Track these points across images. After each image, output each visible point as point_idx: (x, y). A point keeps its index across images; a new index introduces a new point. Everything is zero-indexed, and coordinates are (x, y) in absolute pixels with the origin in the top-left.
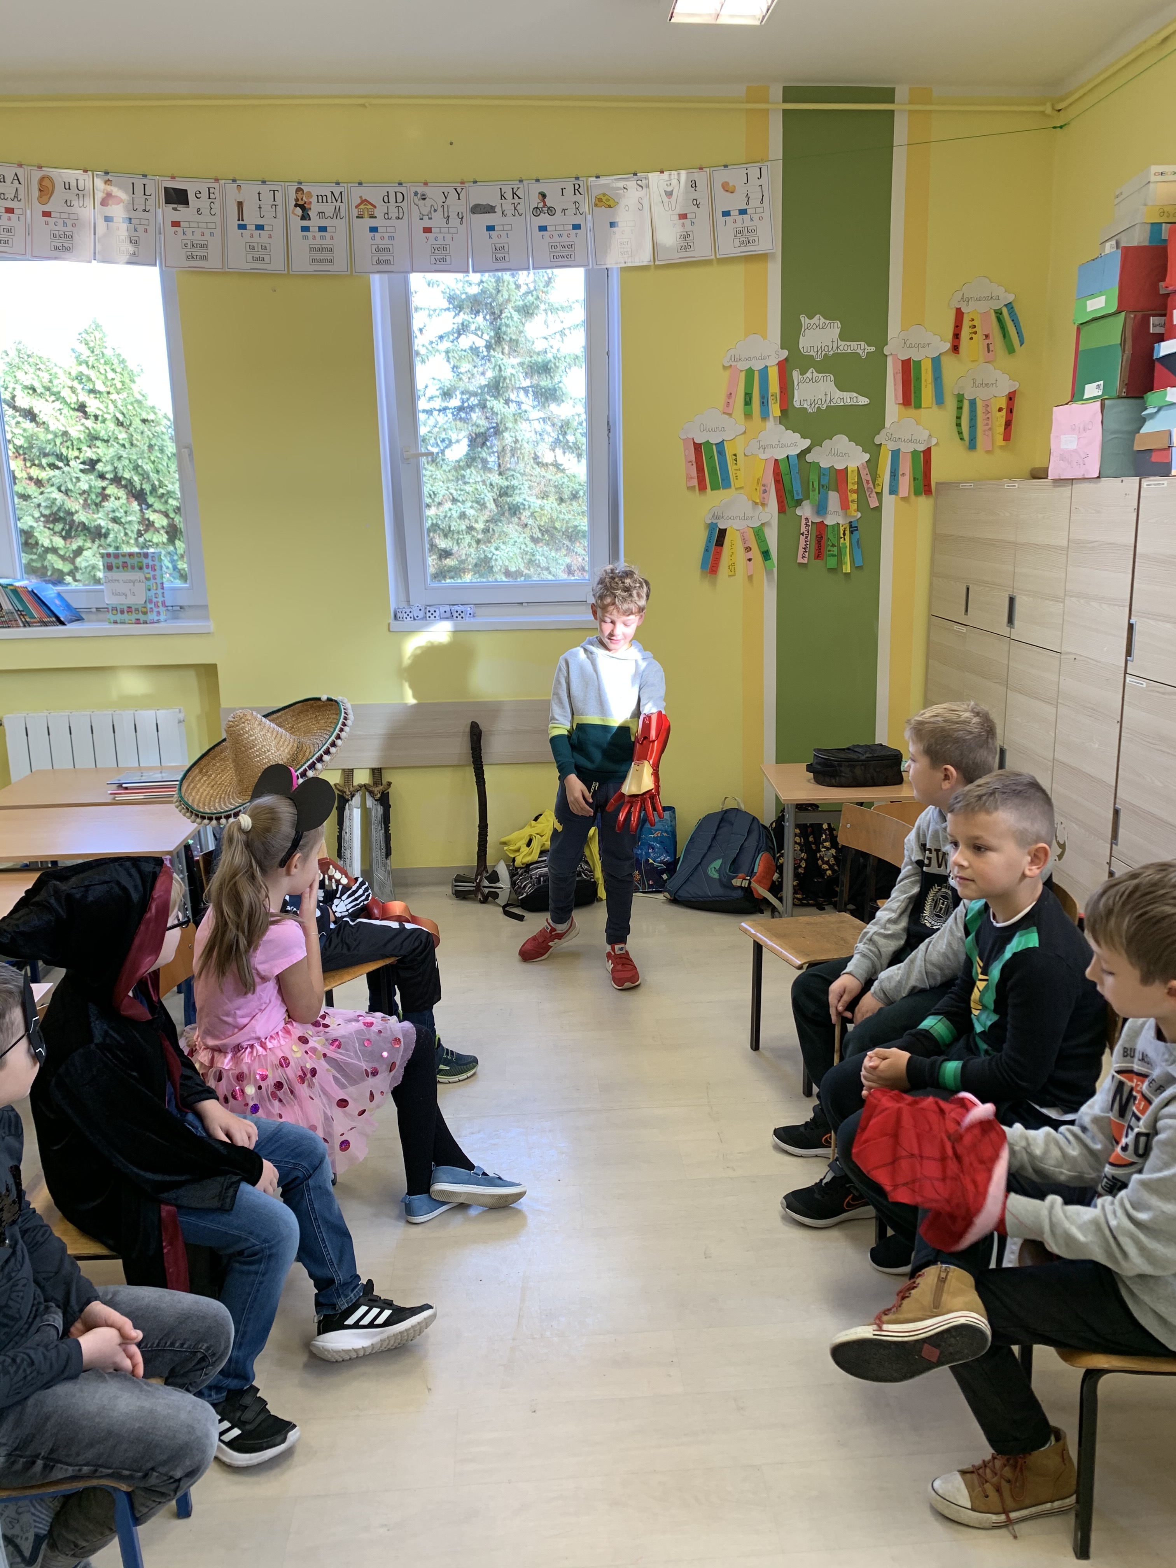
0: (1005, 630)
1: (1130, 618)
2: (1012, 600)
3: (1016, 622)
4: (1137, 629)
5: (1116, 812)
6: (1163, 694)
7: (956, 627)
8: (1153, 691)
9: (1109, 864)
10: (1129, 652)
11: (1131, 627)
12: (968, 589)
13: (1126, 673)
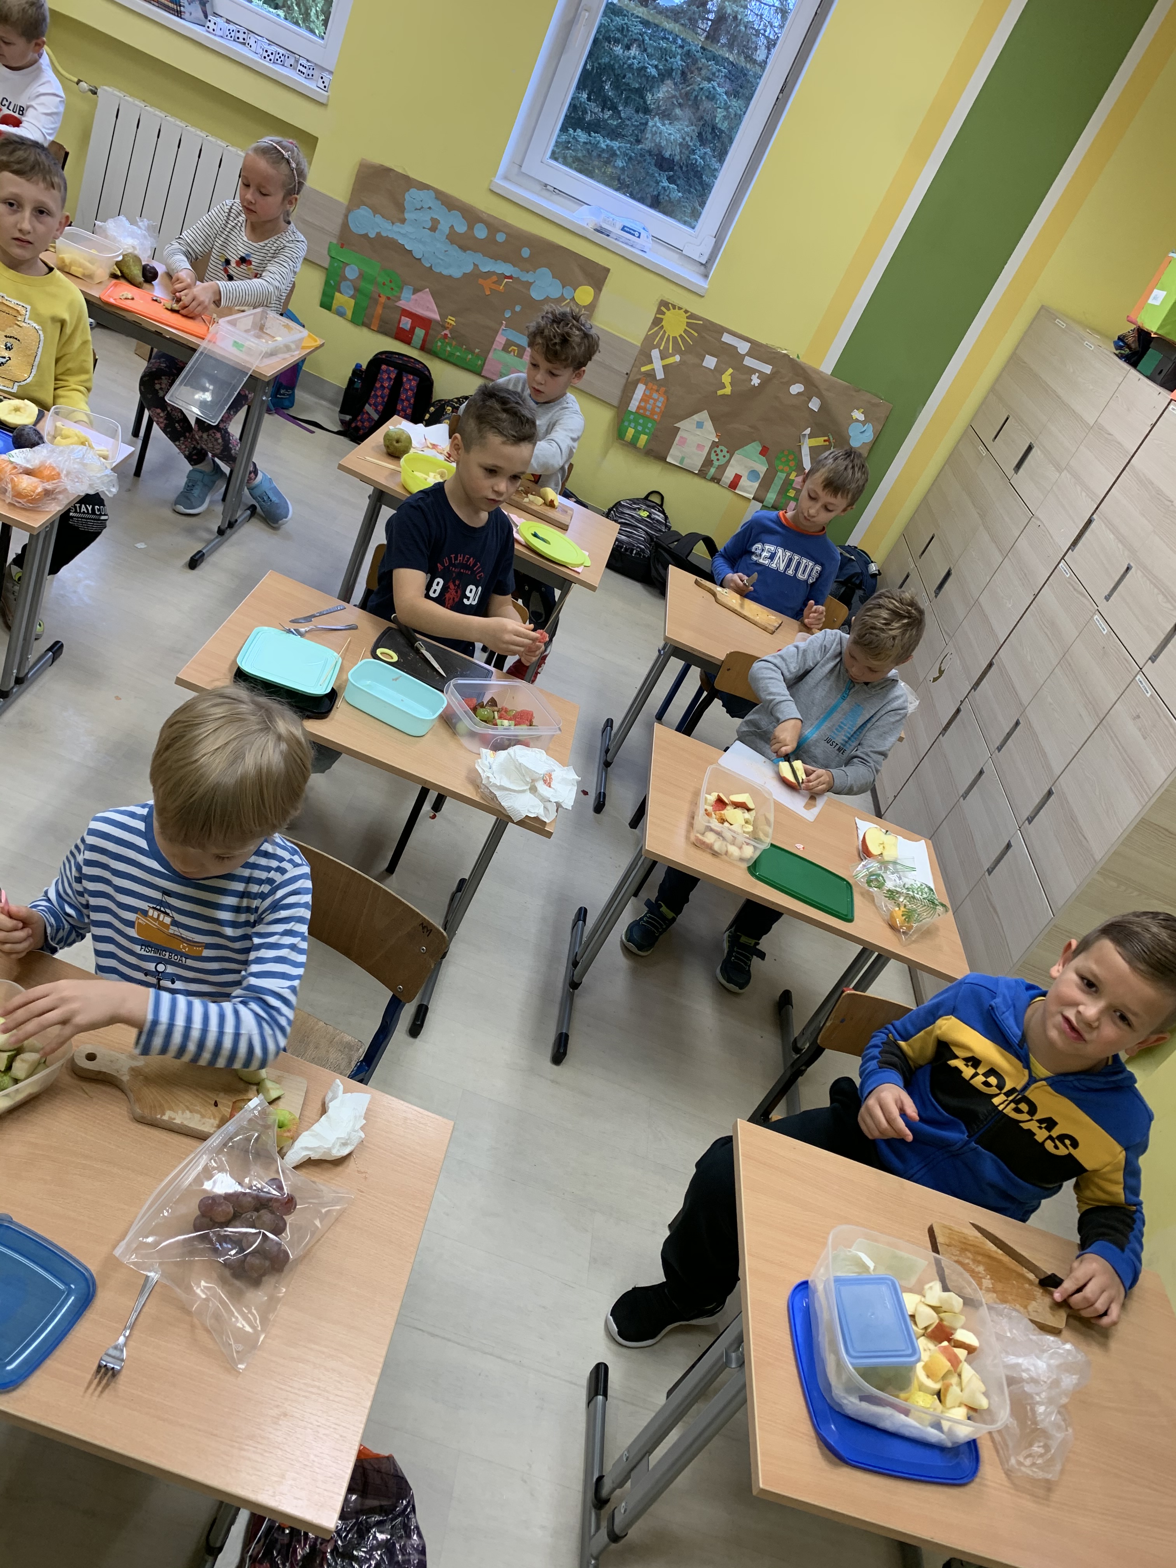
0: (1010, 472)
1: (1093, 514)
2: (1030, 448)
3: (1021, 470)
4: (1093, 525)
5: (990, 665)
6: (1075, 589)
7: (981, 447)
8: (1069, 583)
9: (962, 702)
10: (1075, 543)
11: (1090, 522)
12: (1007, 419)
13: (1063, 558)
